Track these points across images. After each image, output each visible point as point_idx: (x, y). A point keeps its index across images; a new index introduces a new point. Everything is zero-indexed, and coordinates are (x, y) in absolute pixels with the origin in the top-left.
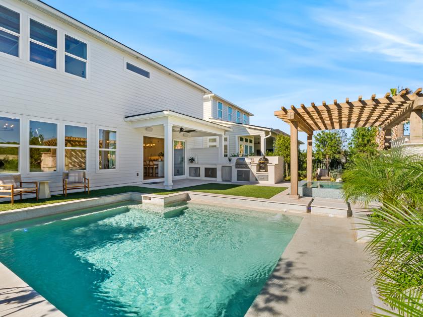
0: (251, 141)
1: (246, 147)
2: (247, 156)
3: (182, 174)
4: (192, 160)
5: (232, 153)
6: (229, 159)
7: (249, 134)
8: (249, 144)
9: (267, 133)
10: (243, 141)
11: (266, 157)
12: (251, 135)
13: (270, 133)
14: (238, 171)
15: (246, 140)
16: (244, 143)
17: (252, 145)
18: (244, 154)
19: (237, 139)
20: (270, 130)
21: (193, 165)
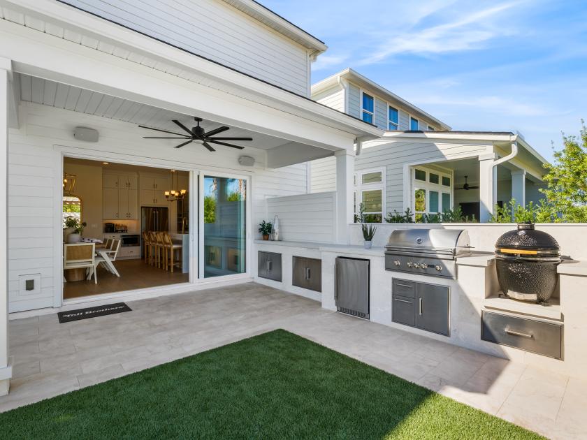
0: (446, 182)
1: (434, 195)
2: (434, 219)
3: (235, 265)
4: (266, 231)
5: (392, 211)
6: (365, 232)
7: (443, 156)
8: (440, 189)
9: (503, 149)
10: (424, 179)
11: (539, 227)
12: (449, 158)
13: (515, 149)
14: (394, 280)
15: (434, 179)
16: (427, 186)
17: (450, 190)
18: (427, 212)
19: (407, 175)
20: (514, 138)
21: (270, 247)
